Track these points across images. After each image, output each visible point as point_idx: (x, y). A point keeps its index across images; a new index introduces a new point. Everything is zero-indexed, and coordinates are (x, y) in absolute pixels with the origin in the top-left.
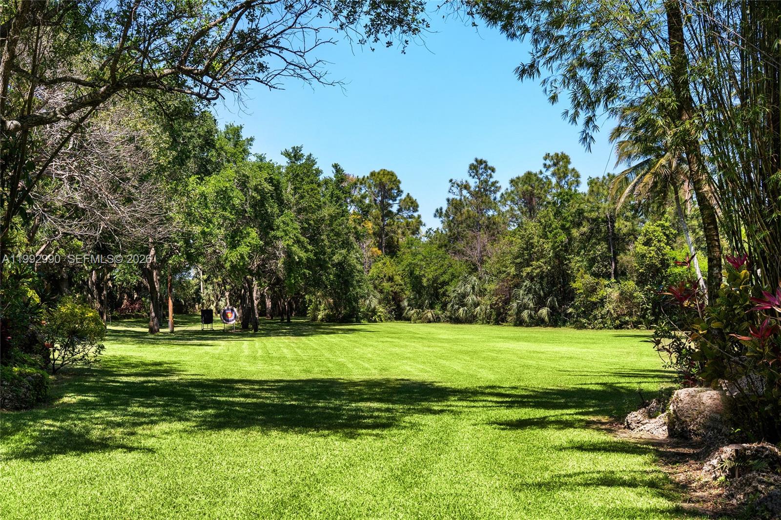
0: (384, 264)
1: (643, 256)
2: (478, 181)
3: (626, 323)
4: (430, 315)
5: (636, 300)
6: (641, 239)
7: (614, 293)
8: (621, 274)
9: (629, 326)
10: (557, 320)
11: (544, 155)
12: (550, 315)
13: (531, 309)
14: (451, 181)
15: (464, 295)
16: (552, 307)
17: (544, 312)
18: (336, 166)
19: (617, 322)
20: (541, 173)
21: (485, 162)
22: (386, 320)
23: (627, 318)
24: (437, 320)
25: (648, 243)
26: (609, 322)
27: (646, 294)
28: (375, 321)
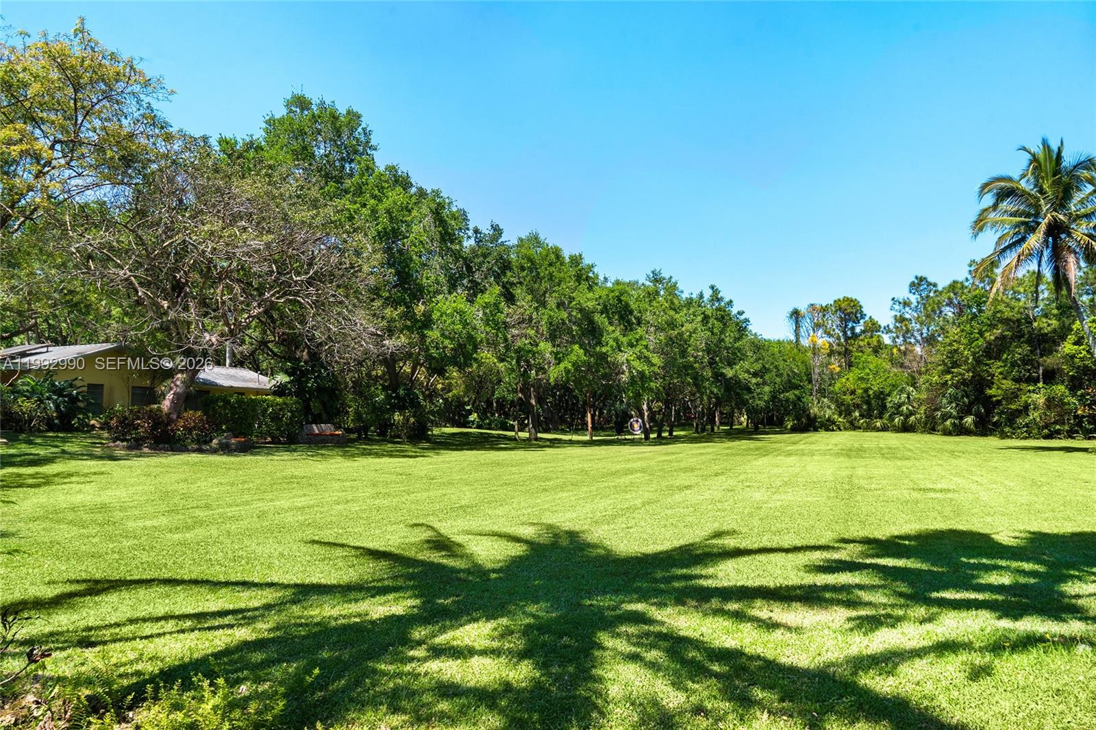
0: (848, 379)
1: (1073, 357)
2: (919, 297)
3: (1058, 432)
4: (878, 424)
5: (1067, 407)
6: (1071, 338)
7: (1040, 398)
8: (1050, 376)
9: (1062, 436)
10: (984, 428)
11: (969, 262)
12: (976, 423)
13: (954, 418)
14: (893, 299)
15: (900, 405)
16: (977, 415)
17: (969, 420)
18: (712, 287)
19: (1046, 431)
20: (967, 280)
21: (925, 278)
22: (846, 429)
23: (1058, 427)
24: (884, 429)
25: (1078, 343)
26: (1035, 431)
27: (1080, 400)
28: (833, 430)
